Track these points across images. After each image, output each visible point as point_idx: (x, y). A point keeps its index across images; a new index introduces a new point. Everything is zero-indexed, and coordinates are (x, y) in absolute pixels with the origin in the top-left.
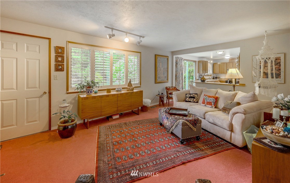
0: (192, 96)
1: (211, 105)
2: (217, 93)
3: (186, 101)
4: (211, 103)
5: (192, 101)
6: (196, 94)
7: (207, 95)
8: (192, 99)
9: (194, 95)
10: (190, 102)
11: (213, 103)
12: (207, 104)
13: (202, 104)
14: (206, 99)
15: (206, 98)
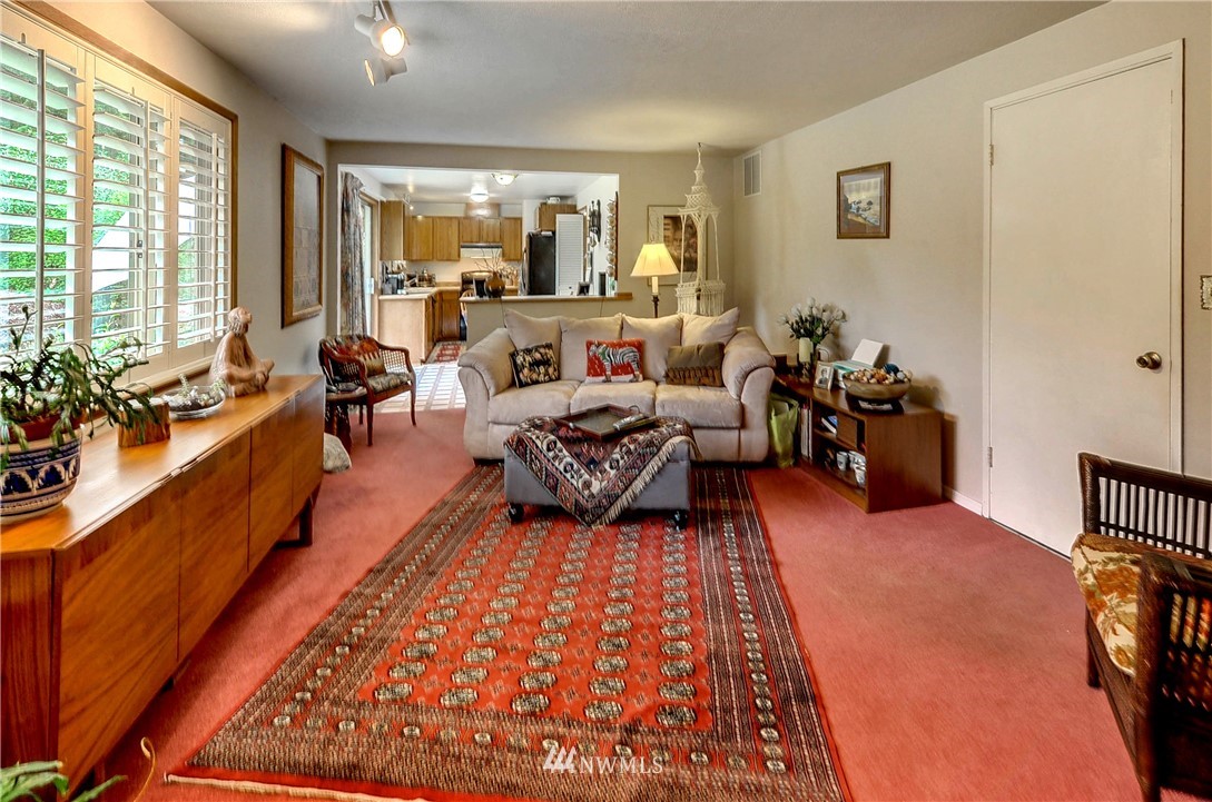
0: (538, 356)
1: (633, 372)
2: (622, 328)
3: (522, 385)
4: (629, 364)
5: (542, 378)
6: (549, 346)
7: (601, 340)
8: (542, 369)
9: (542, 350)
10: (537, 382)
11: (634, 366)
12: (613, 374)
13: (589, 379)
14: (604, 358)
15: (603, 353)
